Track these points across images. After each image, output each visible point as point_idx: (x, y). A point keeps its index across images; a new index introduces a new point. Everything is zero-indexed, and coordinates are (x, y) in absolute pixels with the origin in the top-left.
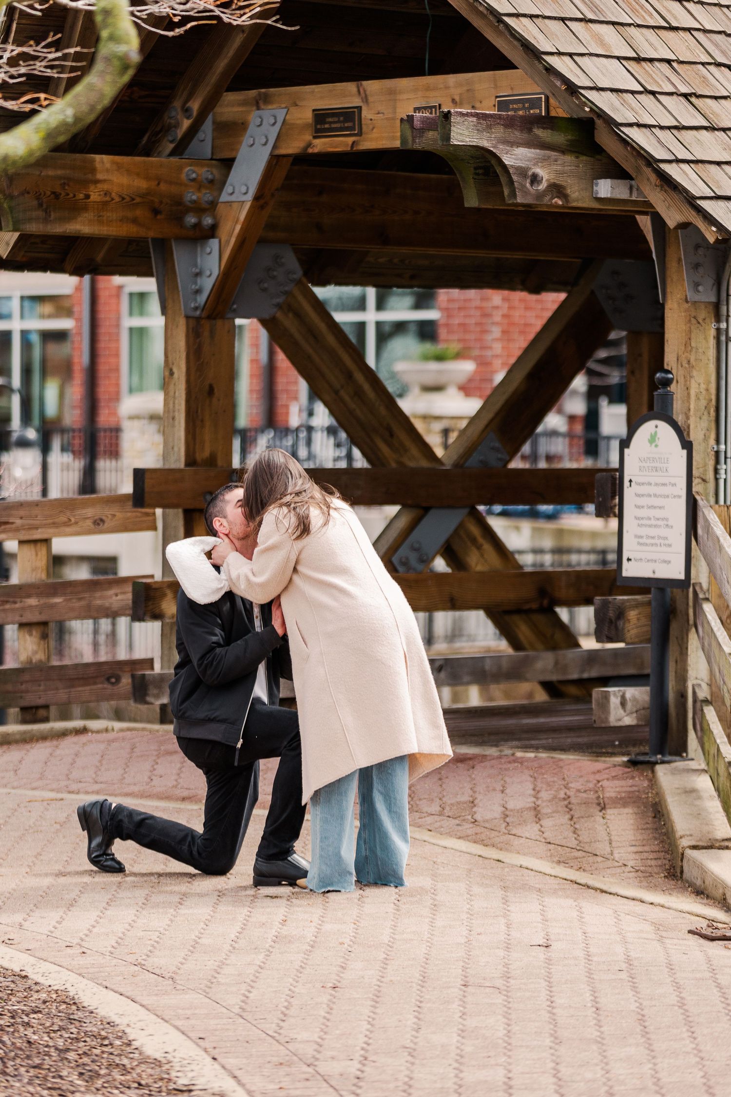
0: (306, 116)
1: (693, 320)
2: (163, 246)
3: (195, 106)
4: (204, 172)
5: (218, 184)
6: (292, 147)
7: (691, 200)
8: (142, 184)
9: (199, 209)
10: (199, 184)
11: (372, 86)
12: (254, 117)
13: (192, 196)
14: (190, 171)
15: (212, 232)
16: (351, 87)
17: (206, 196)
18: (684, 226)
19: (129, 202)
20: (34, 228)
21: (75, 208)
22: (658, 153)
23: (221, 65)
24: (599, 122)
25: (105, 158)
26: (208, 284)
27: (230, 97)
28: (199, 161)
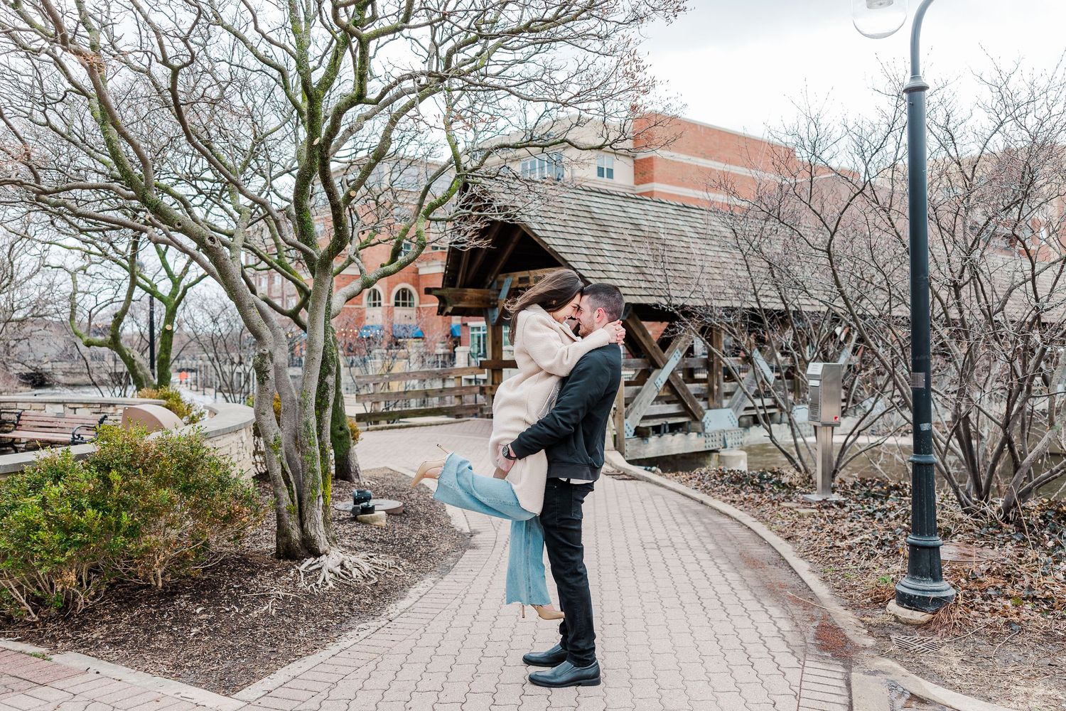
0: (517, 279)
2: (486, 309)
3: (492, 277)
4: (495, 293)
5: (498, 295)
6: (514, 286)
8: (480, 295)
9: (494, 301)
10: (493, 295)
11: (531, 271)
12: (506, 280)
13: (492, 298)
14: (491, 292)
15: (497, 306)
16: (527, 272)
17: (495, 298)
19: (477, 299)
20: (455, 305)
21: (463, 300)
23: (498, 268)
25: (472, 290)
26: (496, 318)
27: (501, 275)
28: (493, 290)
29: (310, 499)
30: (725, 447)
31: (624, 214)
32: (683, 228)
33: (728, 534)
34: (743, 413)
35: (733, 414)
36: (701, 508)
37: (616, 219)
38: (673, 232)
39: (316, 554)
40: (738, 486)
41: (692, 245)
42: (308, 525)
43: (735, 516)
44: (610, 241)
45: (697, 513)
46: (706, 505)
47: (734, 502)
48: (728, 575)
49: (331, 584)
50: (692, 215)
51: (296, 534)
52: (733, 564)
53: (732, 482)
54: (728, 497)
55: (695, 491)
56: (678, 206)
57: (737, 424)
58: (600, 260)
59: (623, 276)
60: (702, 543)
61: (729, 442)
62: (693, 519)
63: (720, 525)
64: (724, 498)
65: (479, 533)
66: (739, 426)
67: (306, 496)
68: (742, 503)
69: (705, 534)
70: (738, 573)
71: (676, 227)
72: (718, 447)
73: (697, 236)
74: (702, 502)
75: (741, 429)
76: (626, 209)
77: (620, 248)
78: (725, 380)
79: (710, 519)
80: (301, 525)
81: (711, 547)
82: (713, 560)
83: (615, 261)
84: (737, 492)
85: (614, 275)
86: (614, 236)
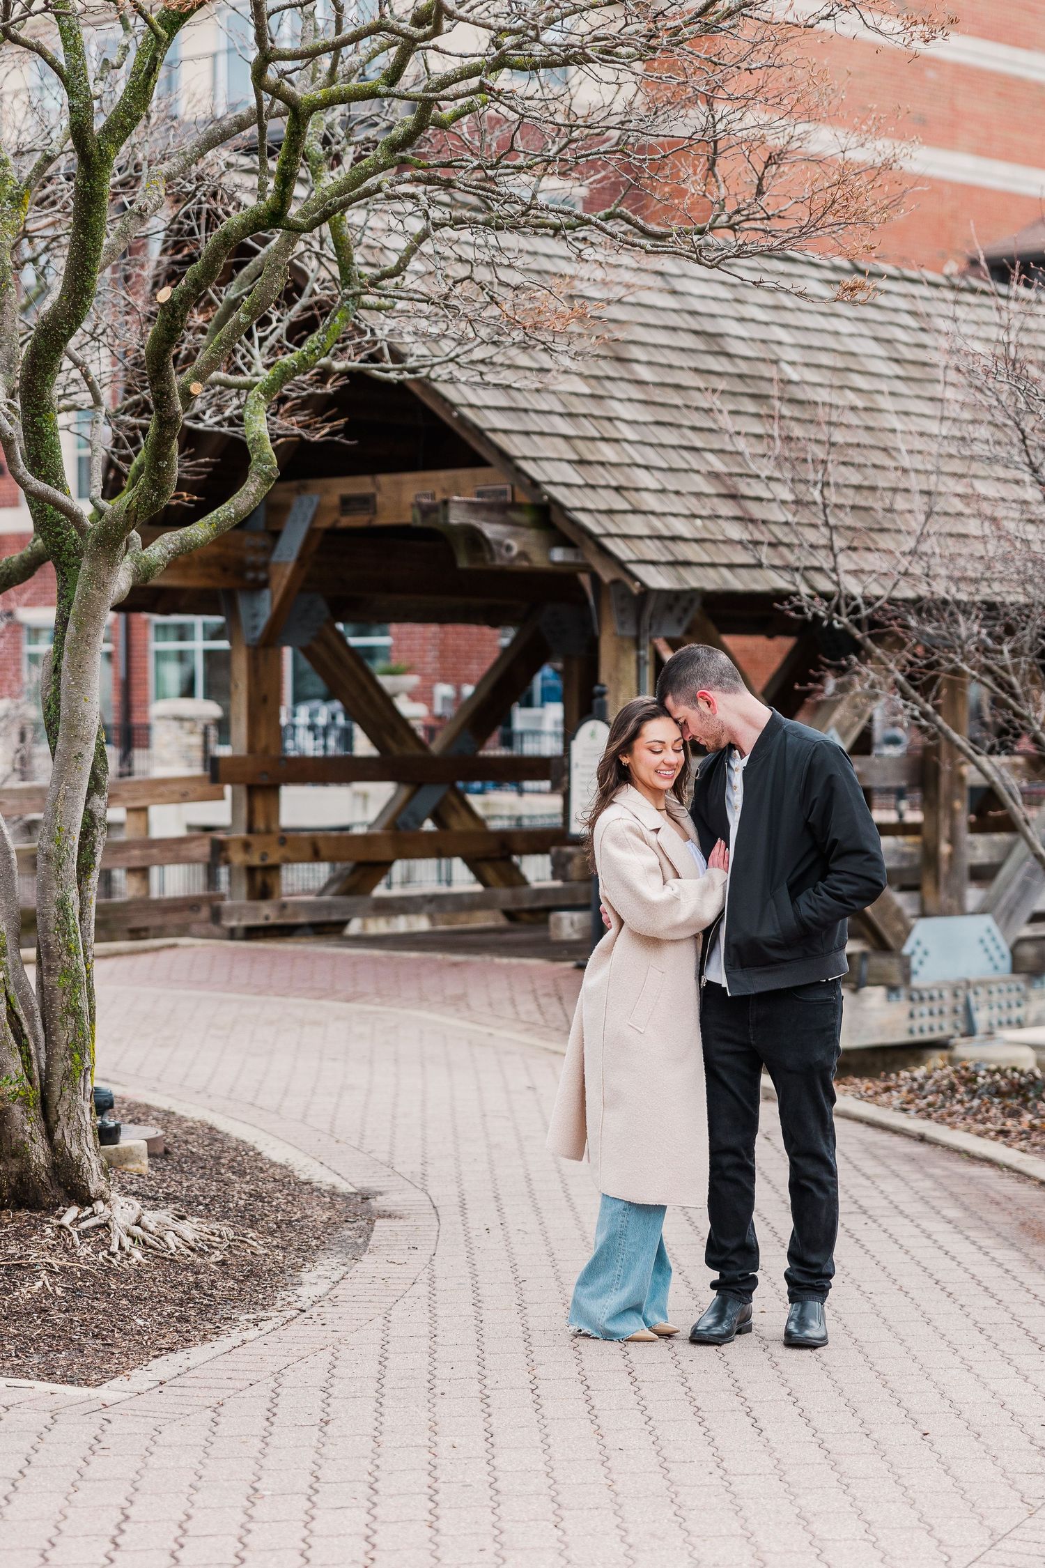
0: (335, 500)
1: (620, 650)
2: (229, 594)
4: (259, 543)
5: (270, 550)
6: (325, 523)
7: (621, 565)
8: (217, 550)
9: (256, 568)
10: (256, 550)
11: (384, 479)
12: (296, 501)
13: (251, 558)
14: (248, 540)
15: (265, 584)
16: (368, 479)
17: (261, 558)
18: (616, 582)
19: (206, 561)
22: (597, 530)
24: (553, 507)
26: (262, 622)
27: (279, 486)
28: (255, 532)
29: (68, 1075)
30: (970, 1032)
31: (671, 302)
32: (853, 345)
33: (992, 1194)
34: (1027, 931)
35: (996, 931)
36: (921, 1149)
37: (649, 317)
38: (825, 359)
39: (84, 1199)
40: (1014, 1103)
41: (885, 402)
42: (64, 1132)
43: (1008, 1161)
44: (635, 393)
45: (911, 1159)
46: (933, 1143)
47: (1004, 1133)
48: (997, 1254)
49: (137, 1254)
50: (882, 300)
51: (39, 1153)
52: (1006, 1239)
53: (999, 1093)
54: (989, 1125)
55: (903, 1115)
56: (835, 269)
57: (1006, 964)
58: (608, 452)
59: (677, 505)
60: (933, 1208)
61: (981, 1018)
62: (904, 1169)
63: (971, 1179)
64: (981, 1127)
65: (381, 1194)
66: (1015, 969)
67: (59, 1069)
68: (1025, 1135)
69: (937, 1194)
70: (1019, 1250)
71: (831, 342)
72: (948, 1030)
73: (897, 370)
74: (922, 1139)
75: (1019, 980)
76: (680, 285)
77: (665, 416)
78: (975, 828)
79: (946, 1169)
80: (49, 1133)
81: (953, 1213)
82: (961, 1232)
83: (652, 457)
84: (1015, 1114)
85: (650, 501)
86: (644, 373)
